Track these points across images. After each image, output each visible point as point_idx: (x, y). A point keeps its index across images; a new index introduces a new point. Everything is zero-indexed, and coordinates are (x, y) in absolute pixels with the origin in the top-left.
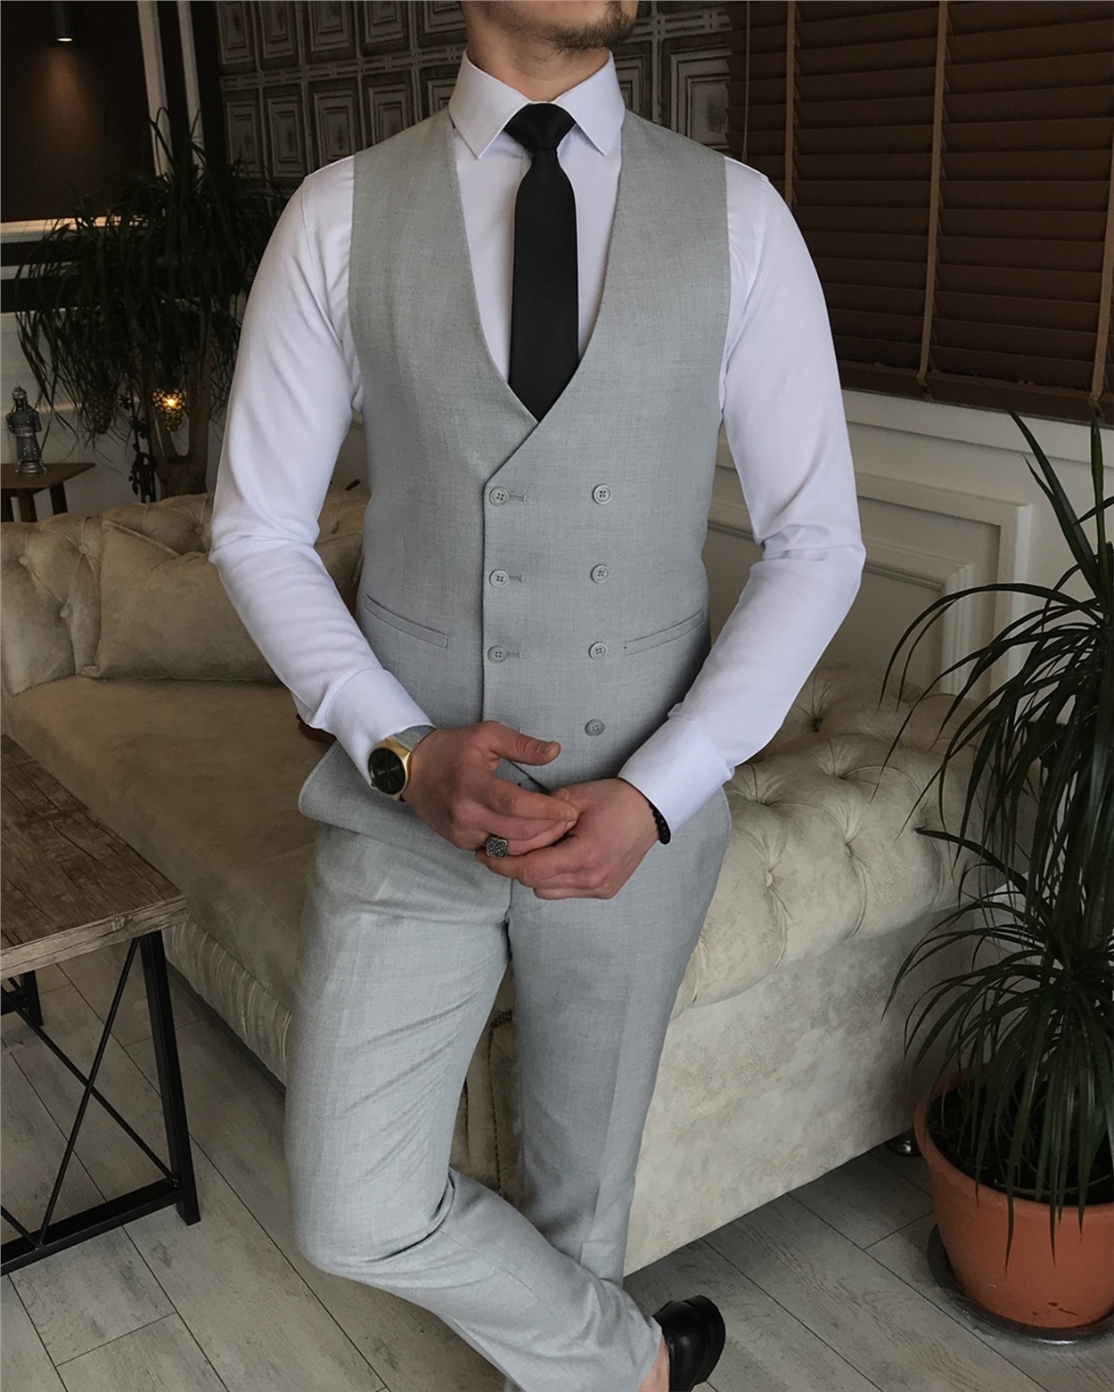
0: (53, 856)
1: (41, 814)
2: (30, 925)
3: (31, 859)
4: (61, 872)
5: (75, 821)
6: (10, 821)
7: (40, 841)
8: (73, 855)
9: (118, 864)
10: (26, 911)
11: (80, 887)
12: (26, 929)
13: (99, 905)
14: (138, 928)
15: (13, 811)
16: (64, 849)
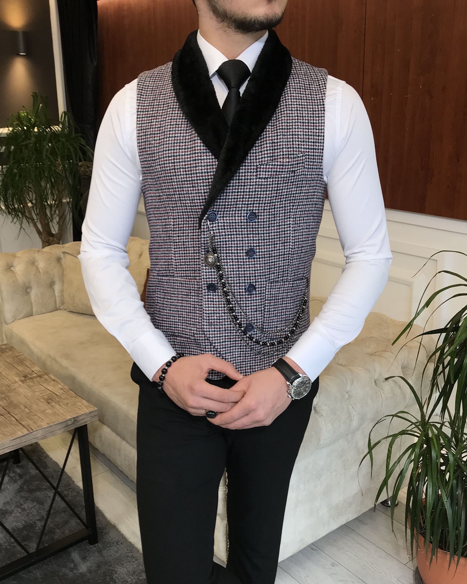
0: (38, 393)
1: (30, 376)
2: (35, 423)
3: (30, 395)
4: (43, 400)
5: (45, 379)
6: (17, 379)
7: (32, 387)
8: (47, 393)
9: (67, 397)
10: (32, 417)
11: (53, 407)
12: (33, 424)
13: (62, 414)
14: (78, 423)
15: (18, 375)
16: (43, 390)
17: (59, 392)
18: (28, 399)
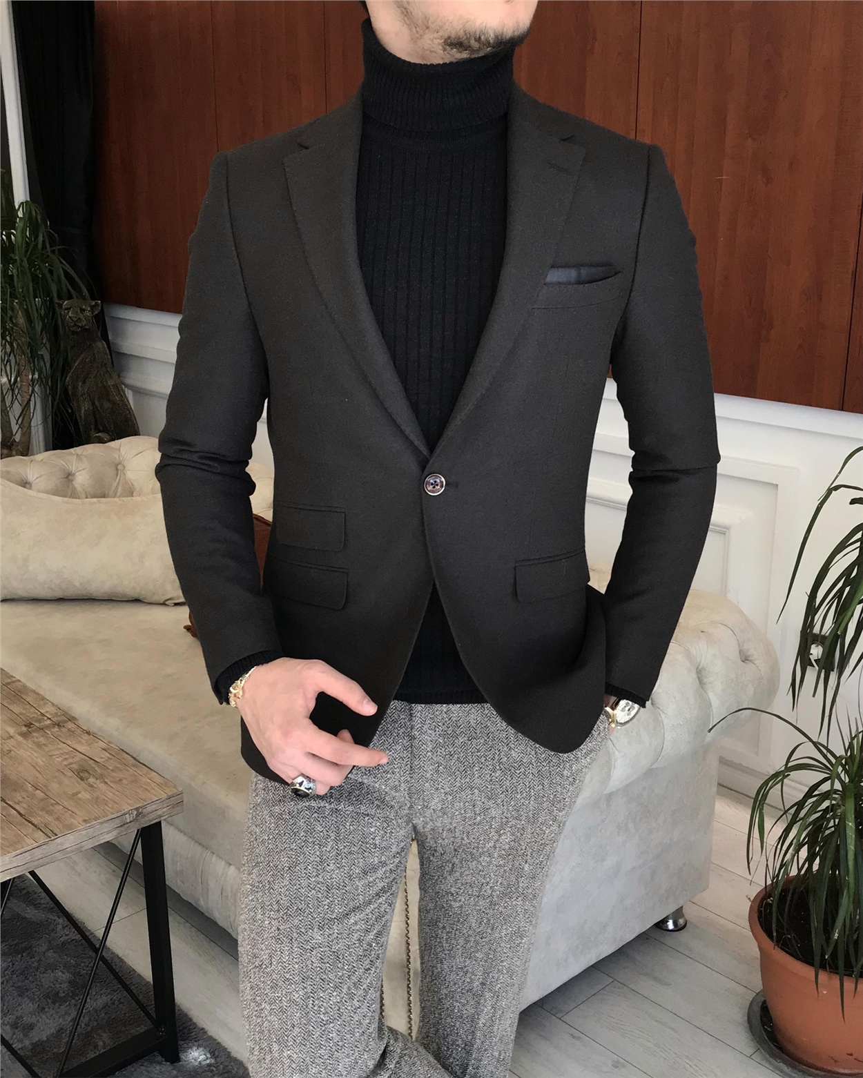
0: (60, 759)
1: (37, 724)
2: (58, 819)
3: (41, 763)
4: (70, 774)
5: (69, 730)
6: (12, 732)
7: (44, 747)
8: (77, 759)
9: (119, 766)
10: (51, 807)
11: (91, 786)
12: (56, 822)
13: (111, 800)
14: (146, 819)
15: (13, 722)
16: (67, 753)
17: (101, 756)
18: (37, 770)
